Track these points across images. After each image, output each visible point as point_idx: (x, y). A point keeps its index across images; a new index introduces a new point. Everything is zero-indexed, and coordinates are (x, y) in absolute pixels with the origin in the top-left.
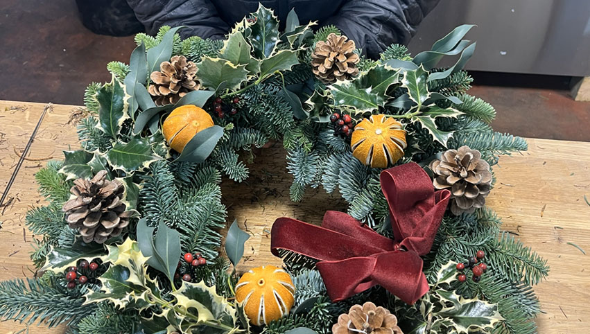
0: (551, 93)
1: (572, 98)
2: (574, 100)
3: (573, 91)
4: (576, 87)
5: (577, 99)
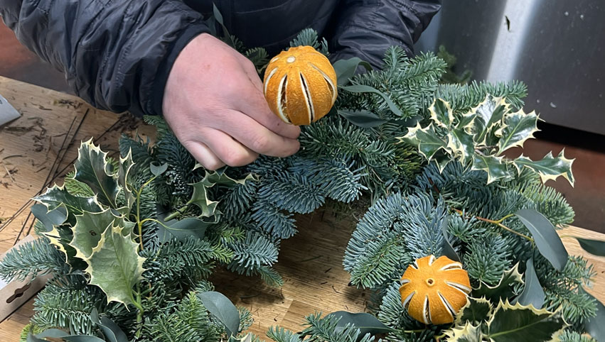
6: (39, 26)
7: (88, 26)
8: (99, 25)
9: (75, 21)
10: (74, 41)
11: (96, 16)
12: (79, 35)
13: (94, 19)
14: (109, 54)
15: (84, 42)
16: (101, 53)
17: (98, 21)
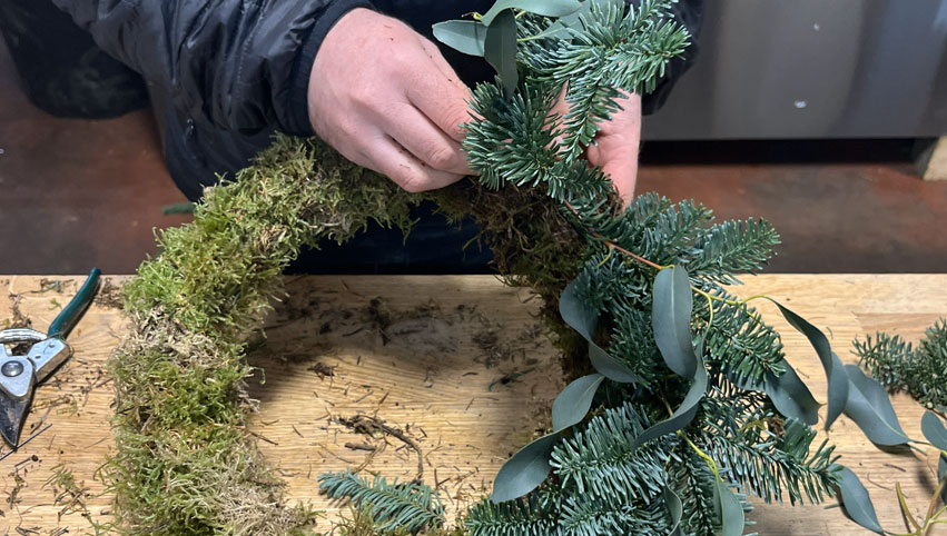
0: (881, 170)
1: (919, 175)
2: (921, 178)
3: (918, 165)
4: (924, 156)
5: (928, 176)
6: (126, 26)
7: (195, 20)
8: (208, 18)
9: (176, 14)
10: (176, 43)
11: (206, 6)
12: (182, 34)
13: (202, 11)
14: (226, 57)
15: (190, 44)
16: (213, 55)
17: (208, 12)
